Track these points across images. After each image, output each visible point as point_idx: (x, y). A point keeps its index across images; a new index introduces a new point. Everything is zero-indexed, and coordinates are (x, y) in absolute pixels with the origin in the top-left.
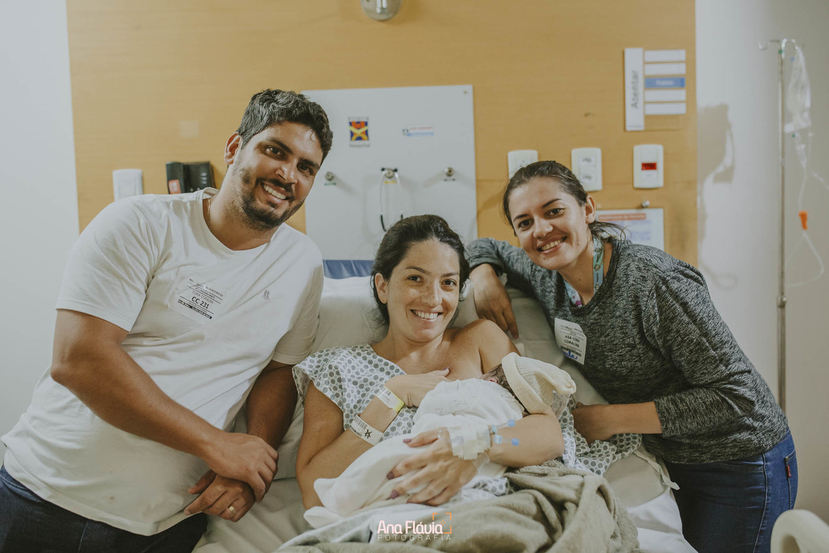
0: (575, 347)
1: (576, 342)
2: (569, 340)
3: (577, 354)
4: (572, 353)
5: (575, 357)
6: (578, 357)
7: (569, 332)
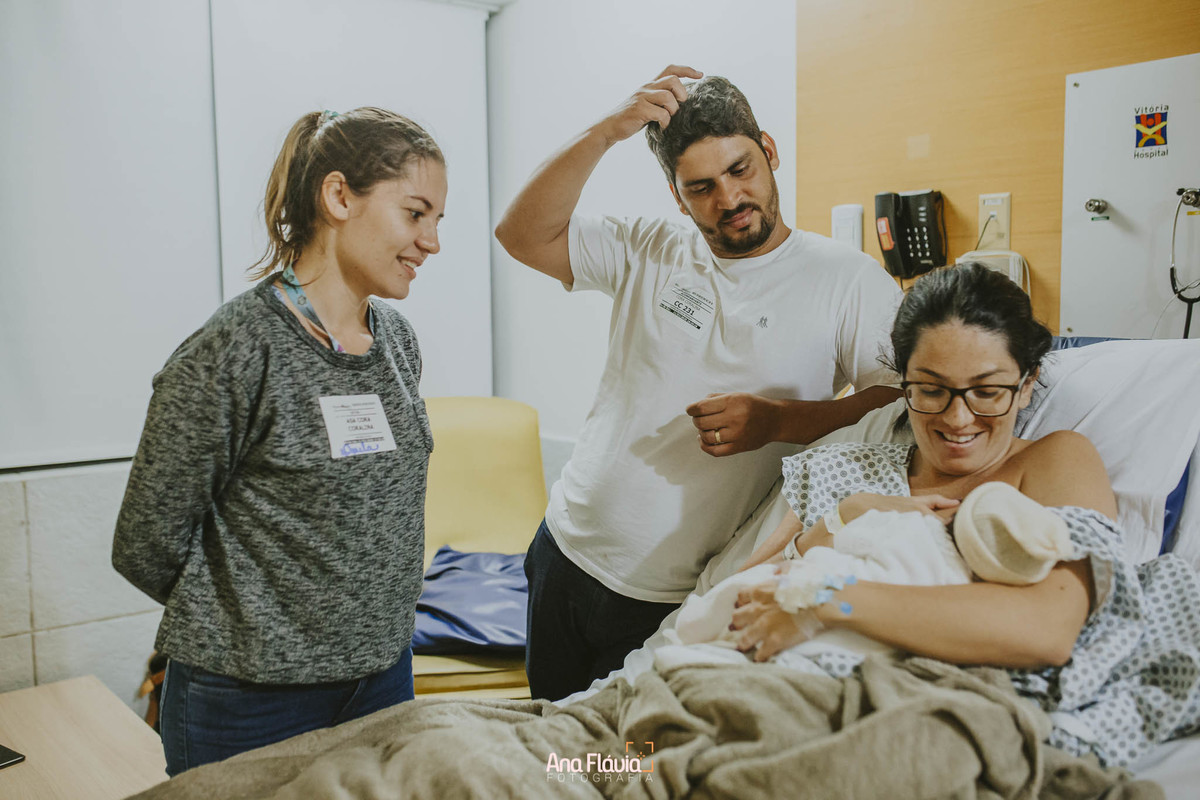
0: (369, 431)
1: (367, 423)
2: (355, 424)
3: (374, 439)
4: (366, 444)
5: (374, 447)
6: (379, 443)
7: (349, 413)
